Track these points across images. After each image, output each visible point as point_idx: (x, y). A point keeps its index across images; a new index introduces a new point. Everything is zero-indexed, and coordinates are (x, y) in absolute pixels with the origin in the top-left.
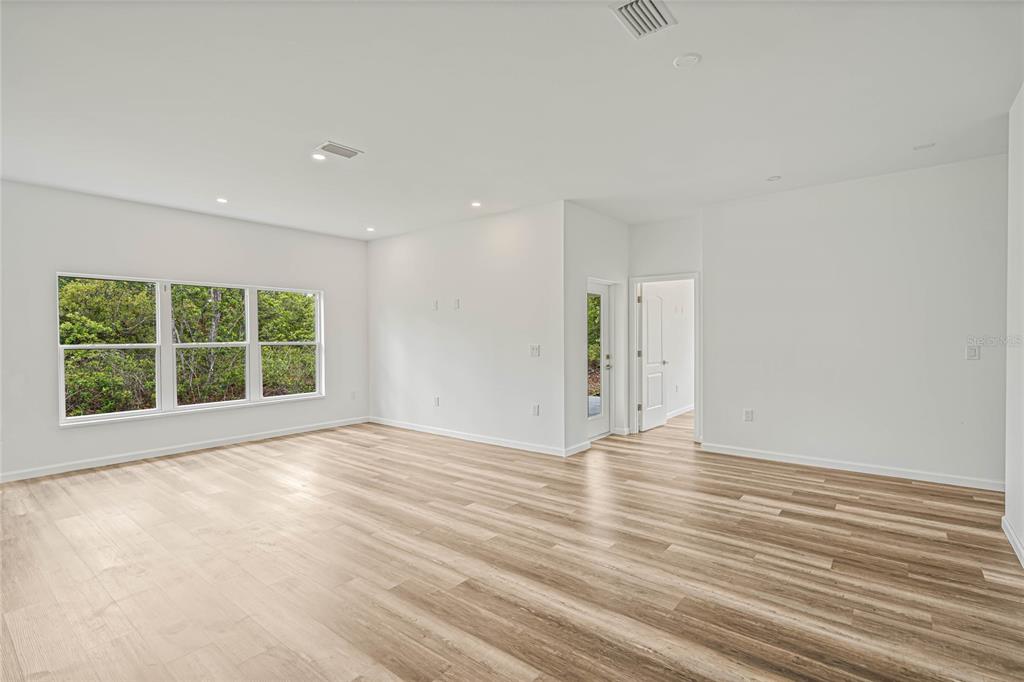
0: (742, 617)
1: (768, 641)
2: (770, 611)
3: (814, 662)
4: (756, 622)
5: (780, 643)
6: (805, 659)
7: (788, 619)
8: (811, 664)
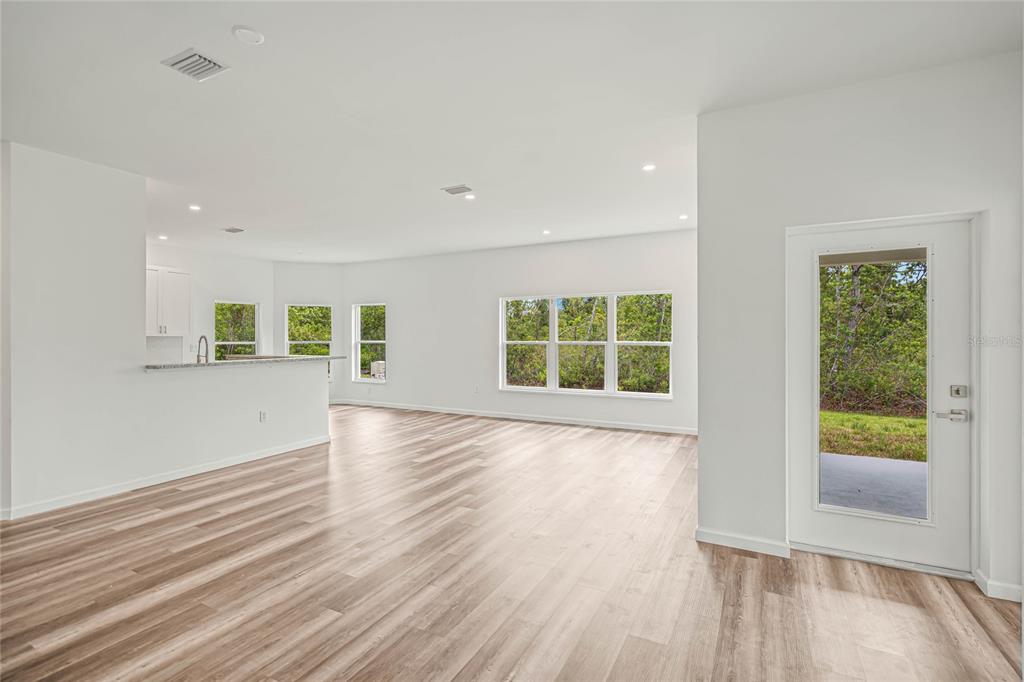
0: (156, 642)
1: (108, 650)
2: (147, 664)
3: (51, 673)
4: (139, 650)
5: (97, 657)
6: (61, 668)
7: (123, 673)
8: (52, 669)
